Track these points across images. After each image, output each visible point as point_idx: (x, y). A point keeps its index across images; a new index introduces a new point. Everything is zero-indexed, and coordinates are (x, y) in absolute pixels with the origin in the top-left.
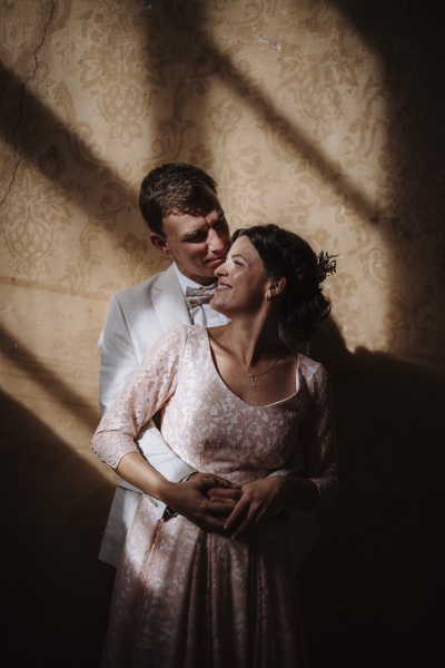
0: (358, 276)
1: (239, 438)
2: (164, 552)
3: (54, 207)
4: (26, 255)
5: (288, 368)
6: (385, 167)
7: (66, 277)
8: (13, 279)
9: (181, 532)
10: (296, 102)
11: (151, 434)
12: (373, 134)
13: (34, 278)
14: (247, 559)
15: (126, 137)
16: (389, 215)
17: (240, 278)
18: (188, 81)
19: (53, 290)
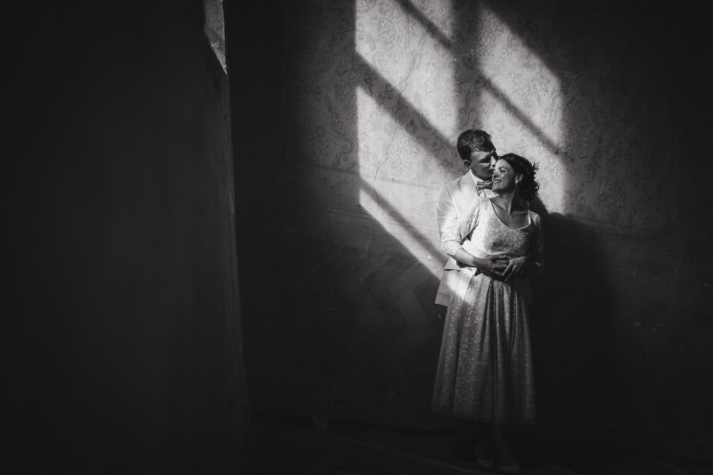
0: (549, 179)
1: (508, 241)
2: (476, 288)
3: (412, 147)
4: (399, 168)
5: (525, 215)
6: (561, 129)
7: (416, 179)
8: (393, 180)
9: (483, 280)
10: (520, 99)
11: (467, 242)
12: (556, 113)
13: (402, 179)
15: (444, 116)
16: (564, 150)
17: (505, 177)
18: (472, 91)
19: (410, 185)
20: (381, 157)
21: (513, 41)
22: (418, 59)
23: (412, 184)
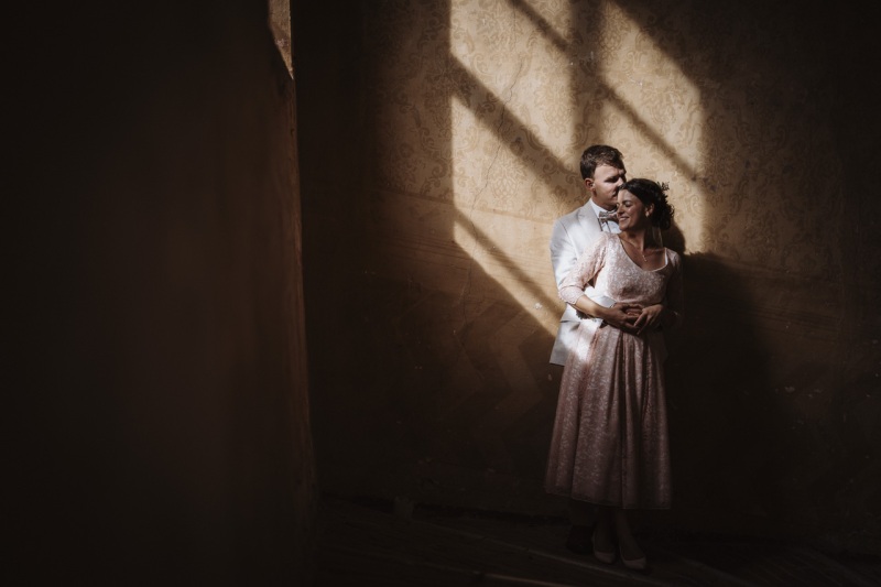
0: (685, 211)
1: (641, 286)
2: (601, 344)
3: (518, 170)
4: (502, 196)
6: (700, 149)
7: (523, 209)
8: (494, 210)
9: (610, 333)
10: (650, 113)
11: (589, 289)
12: (693, 131)
13: (505, 210)
15: (557, 132)
16: (703, 176)
18: (591, 102)
19: (516, 216)
20: (480, 183)
21: (643, 42)
22: (526, 63)
23: (518, 216)
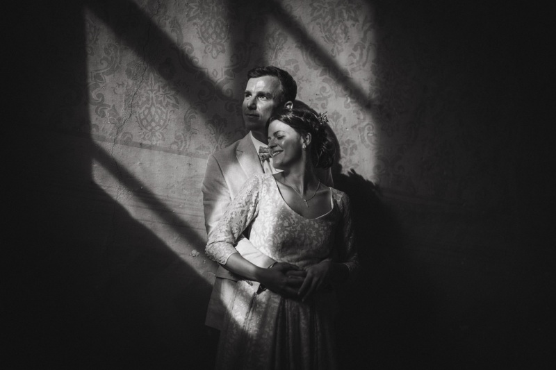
0: (358, 141)
1: (303, 238)
3: (168, 97)
4: (149, 128)
7: (175, 143)
8: (141, 144)
9: (269, 299)
10: (321, 31)
12: (368, 51)
13: (154, 143)
14: (309, 314)
15: (214, 52)
16: (377, 103)
19: (166, 151)
20: (123, 112)
23: (168, 151)
